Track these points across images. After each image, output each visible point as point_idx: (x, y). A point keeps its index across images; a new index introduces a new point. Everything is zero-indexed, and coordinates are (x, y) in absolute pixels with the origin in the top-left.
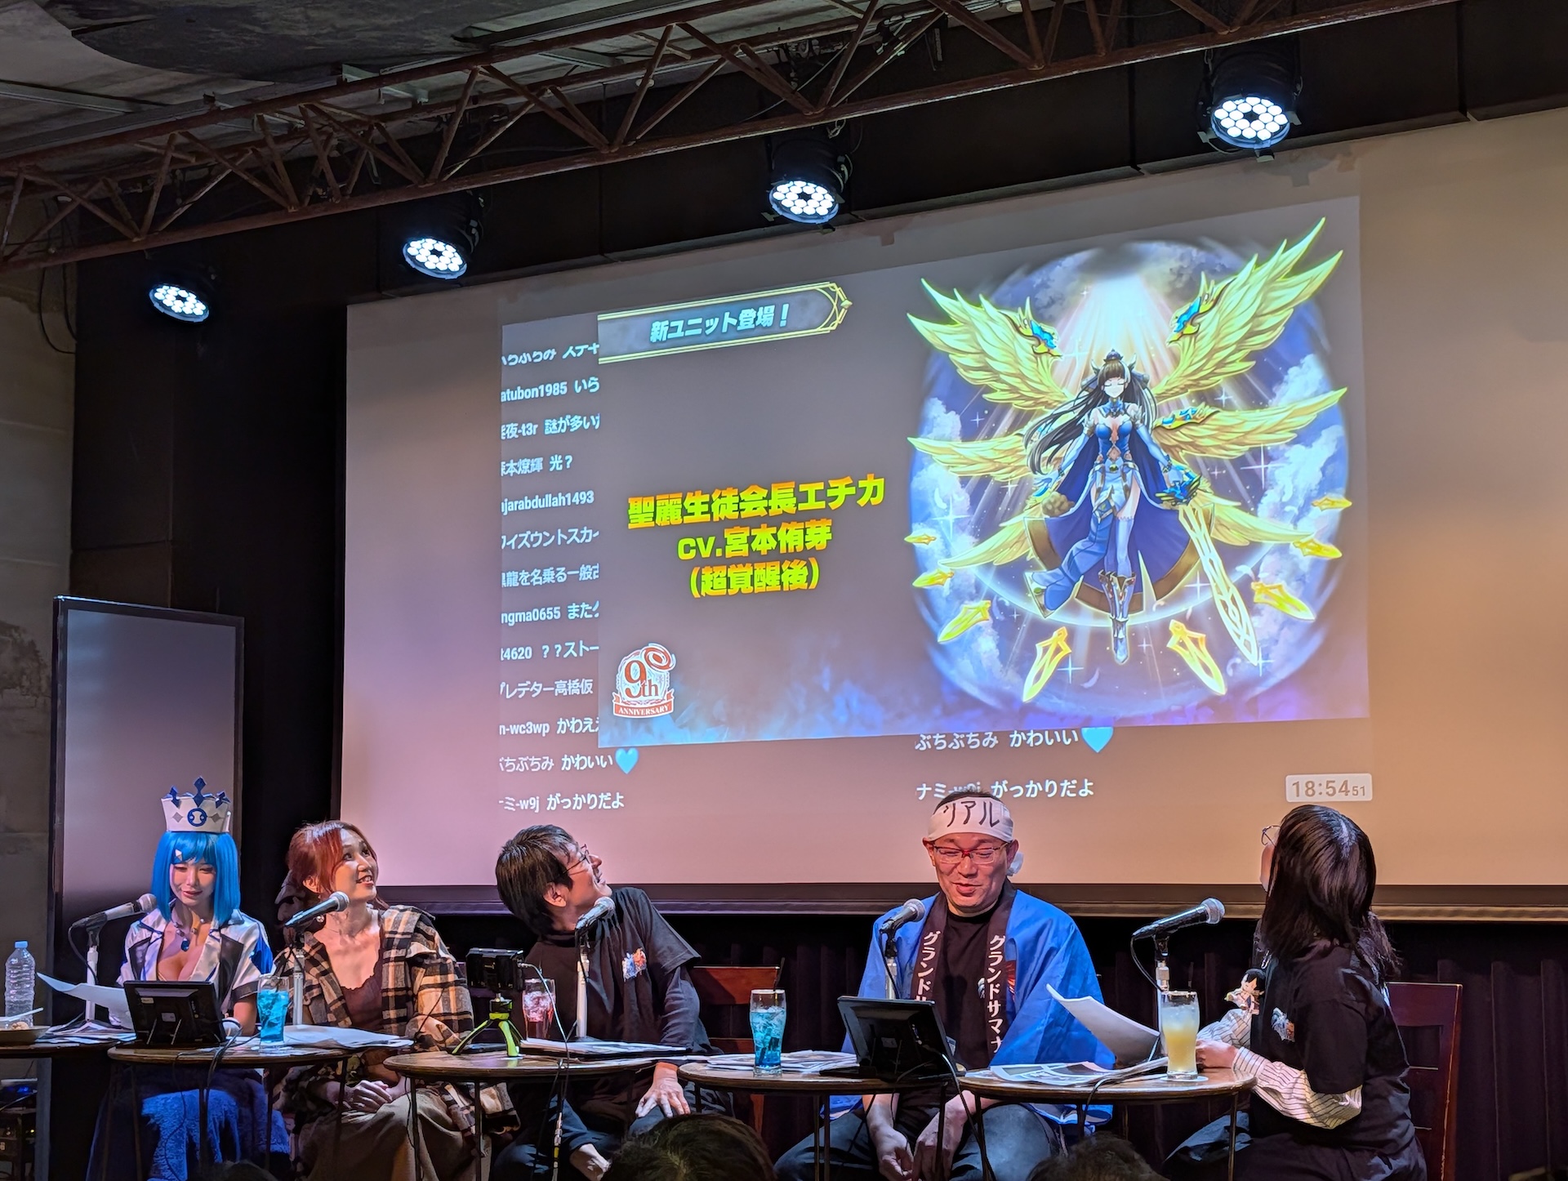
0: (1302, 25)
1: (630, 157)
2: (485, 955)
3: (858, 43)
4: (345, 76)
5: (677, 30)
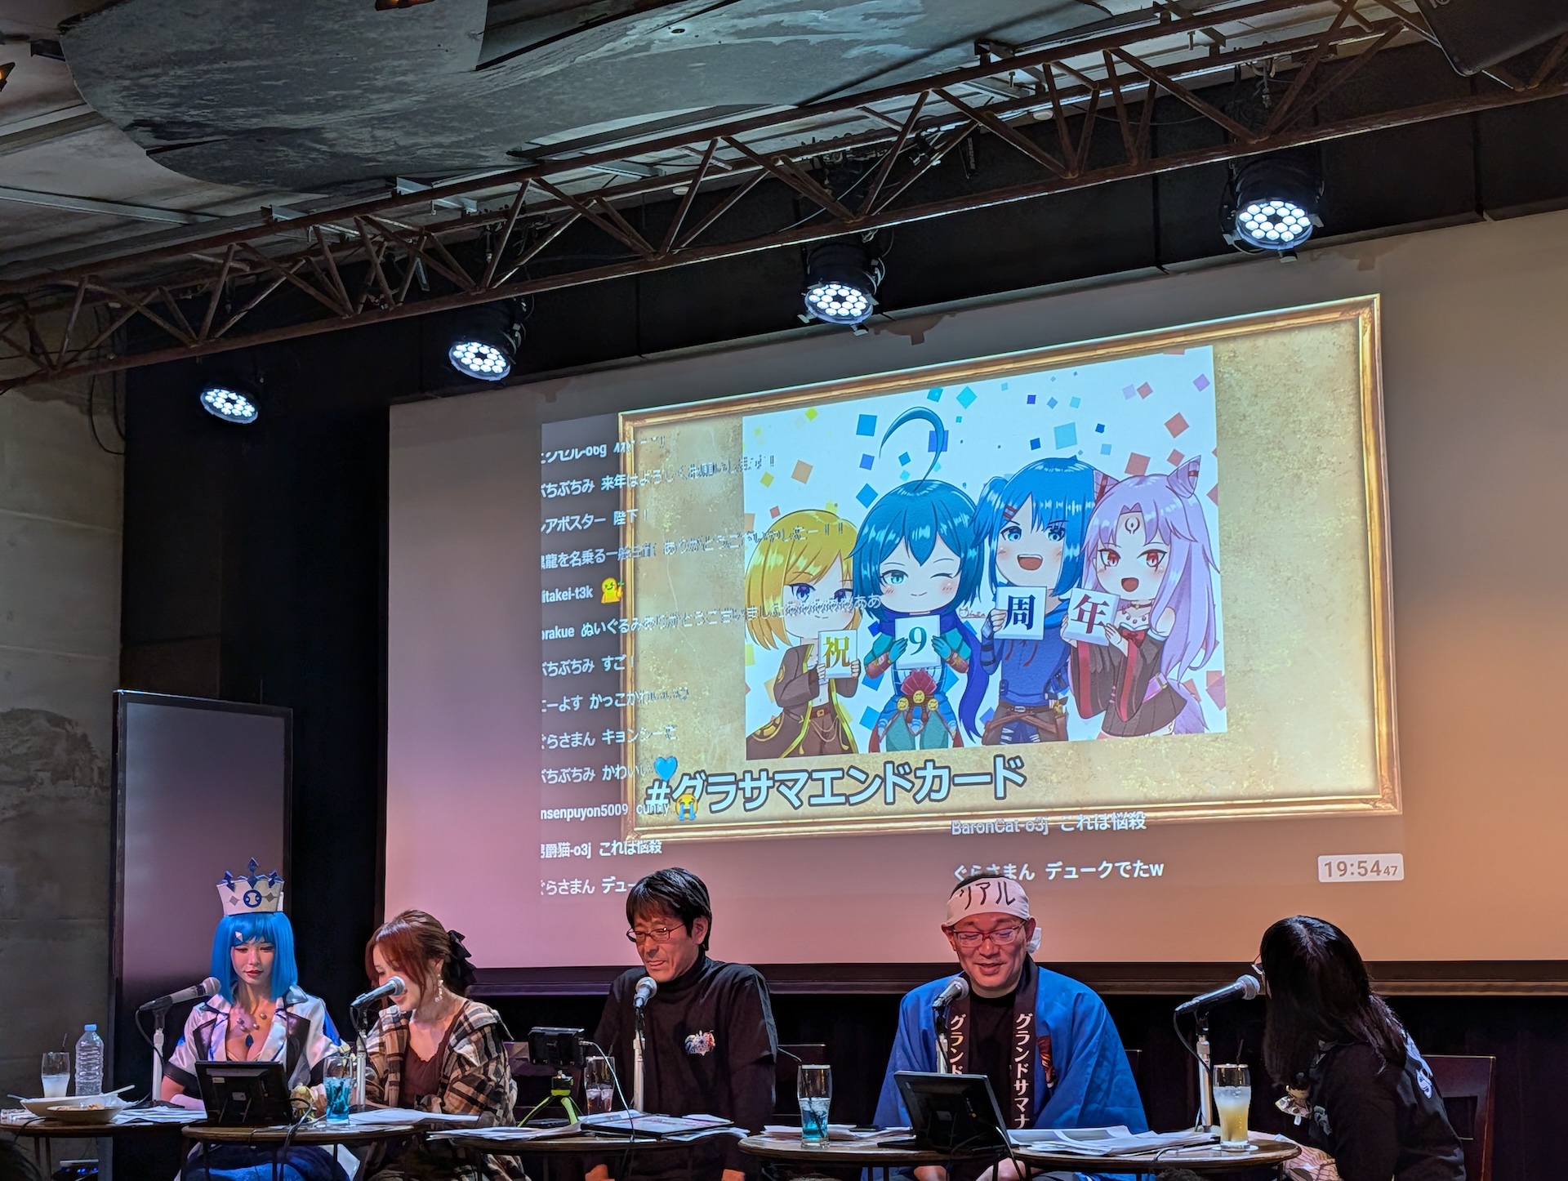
0: (1328, 134)
1: (677, 265)
2: (547, 1033)
3: (897, 154)
4: (399, 188)
5: (721, 143)
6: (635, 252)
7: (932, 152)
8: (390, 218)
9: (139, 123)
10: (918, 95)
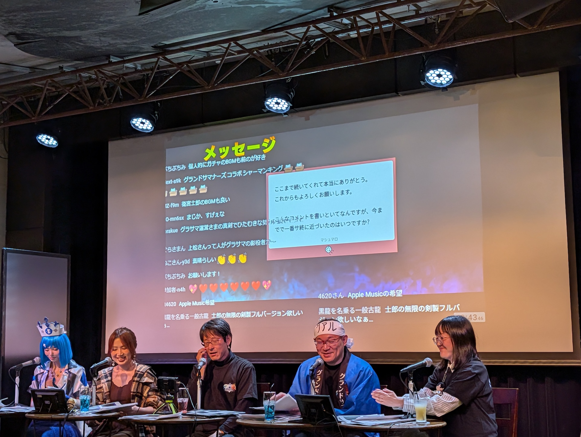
0: (459, 44)
1: (215, 90)
2: (164, 379)
3: (299, 49)
4: (111, 60)
5: (233, 44)
6: (200, 85)
7: (312, 49)
8: (108, 71)
9: (10, 34)
10: (306, 27)
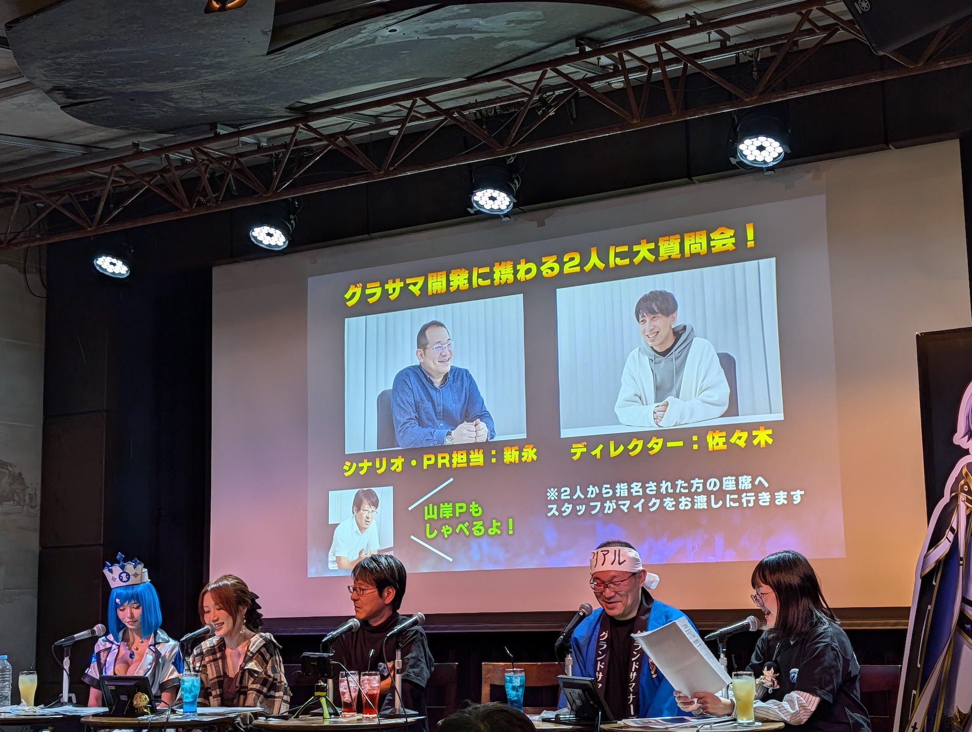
1: (391, 177)
2: (312, 656)
3: (529, 107)
4: (218, 130)
5: (420, 102)
6: (366, 170)
7: (550, 107)
8: (214, 149)
9: (56, 88)
10: (541, 72)
